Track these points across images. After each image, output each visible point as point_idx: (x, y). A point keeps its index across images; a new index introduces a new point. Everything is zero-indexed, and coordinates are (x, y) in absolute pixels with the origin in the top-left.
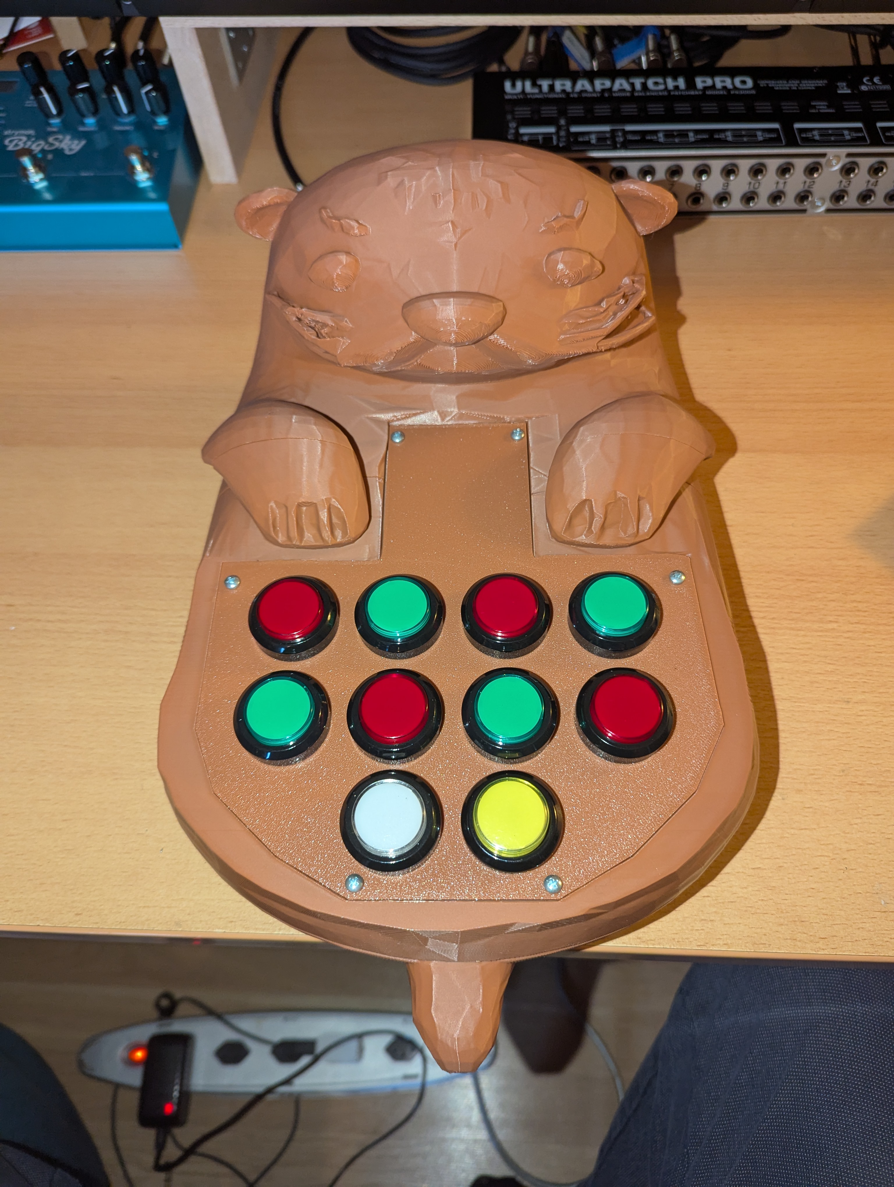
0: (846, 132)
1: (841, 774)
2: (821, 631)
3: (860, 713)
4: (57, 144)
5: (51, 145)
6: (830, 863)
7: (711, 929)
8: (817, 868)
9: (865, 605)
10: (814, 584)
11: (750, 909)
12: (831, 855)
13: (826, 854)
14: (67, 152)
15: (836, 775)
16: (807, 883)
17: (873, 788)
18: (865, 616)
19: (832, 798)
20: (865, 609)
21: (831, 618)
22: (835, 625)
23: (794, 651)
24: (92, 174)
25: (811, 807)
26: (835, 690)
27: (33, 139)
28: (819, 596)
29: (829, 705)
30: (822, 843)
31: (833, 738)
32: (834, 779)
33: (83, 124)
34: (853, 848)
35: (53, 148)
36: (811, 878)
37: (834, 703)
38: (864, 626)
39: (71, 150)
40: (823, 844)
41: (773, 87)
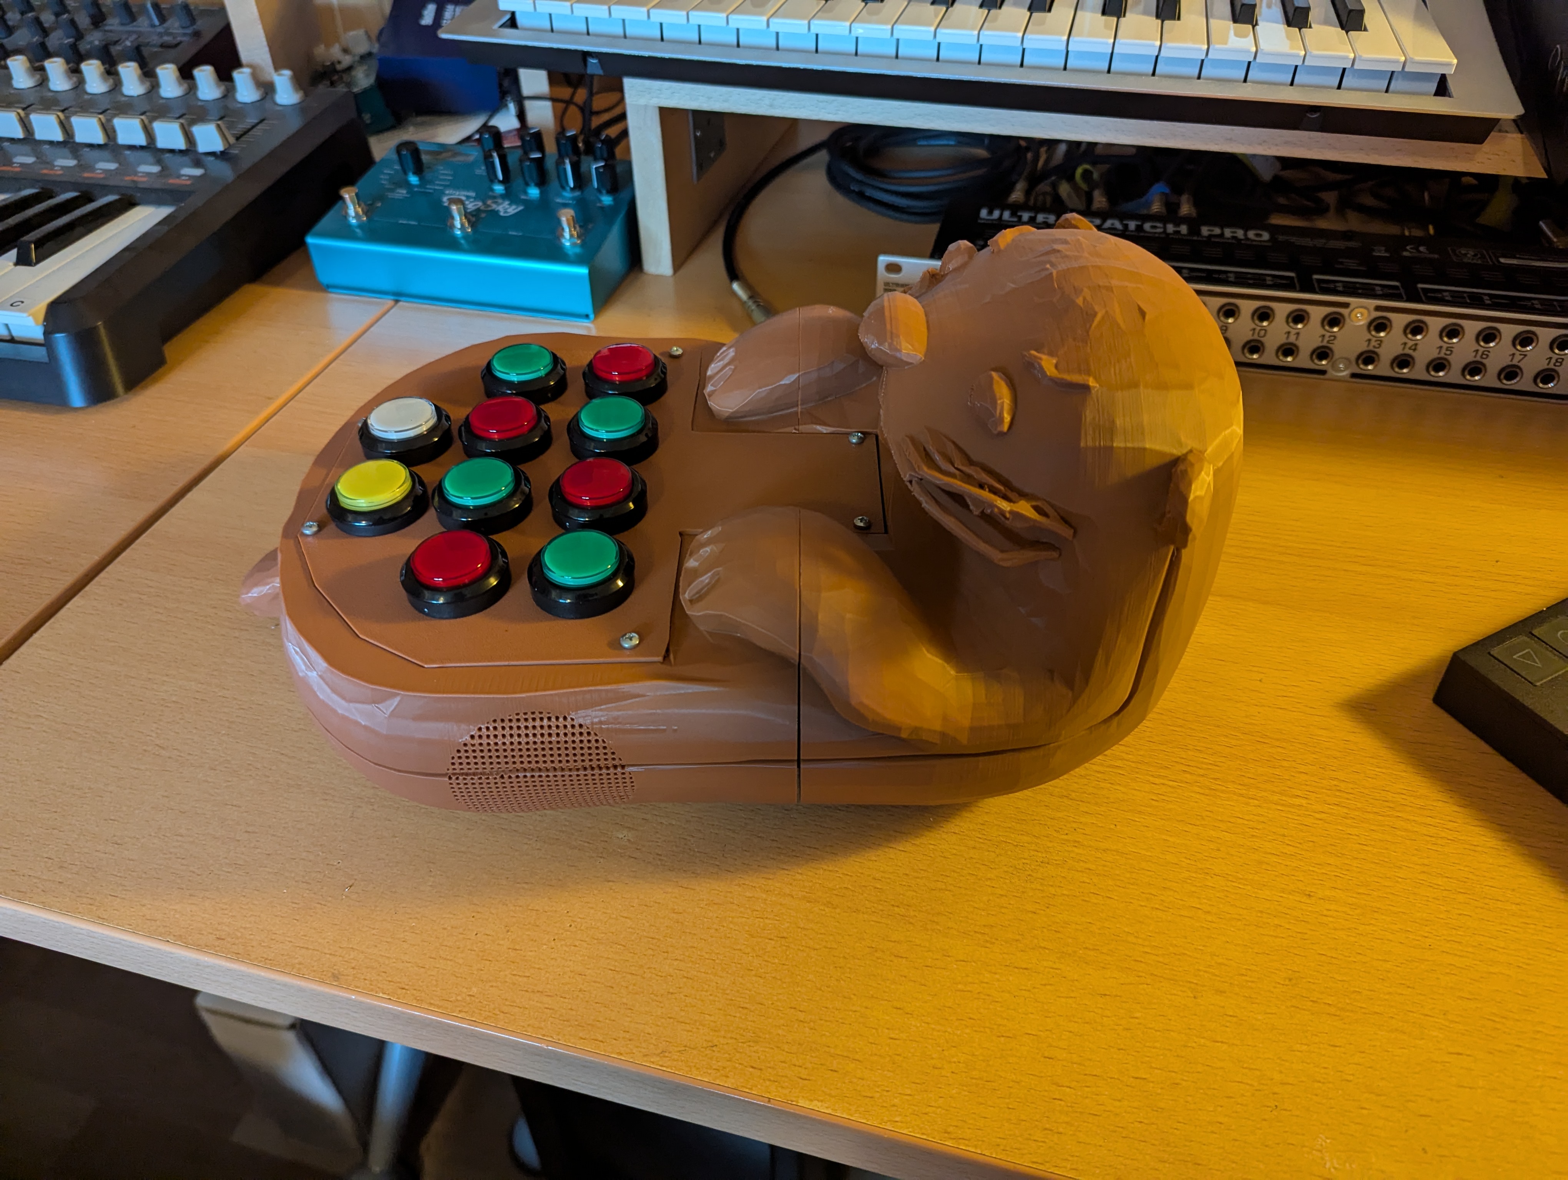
0: (1378, 288)
1: (1287, 982)
2: (1283, 805)
3: (1325, 913)
4: (494, 206)
5: (489, 206)
6: (1253, 1095)
7: (1056, 1144)
8: (1231, 1097)
9: (1351, 786)
10: (1280, 750)
11: (1121, 1130)
12: (1256, 1084)
13: (1249, 1082)
14: (502, 214)
15: (1279, 983)
16: (1213, 1113)
17: (1333, 1010)
18: (1348, 799)
19: (1268, 1011)
20: (1351, 791)
21: (1299, 793)
22: (1304, 802)
23: (1240, 821)
24: (520, 234)
25: (1234, 1017)
26: (1293, 877)
27: (472, 200)
28: (1285, 764)
29: (1282, 895)
30: (1245, 1065)
31: (1281, 935)
32: (1275, 987)
33: (526, 193)
34: (1291, 1082)
35: (490, 209)
36: (1219, 1109)
37: (1290, 893)
38: (1345, 810)
39: (506, 212)
40: (1246, 1068)
41: (1294, 243)
